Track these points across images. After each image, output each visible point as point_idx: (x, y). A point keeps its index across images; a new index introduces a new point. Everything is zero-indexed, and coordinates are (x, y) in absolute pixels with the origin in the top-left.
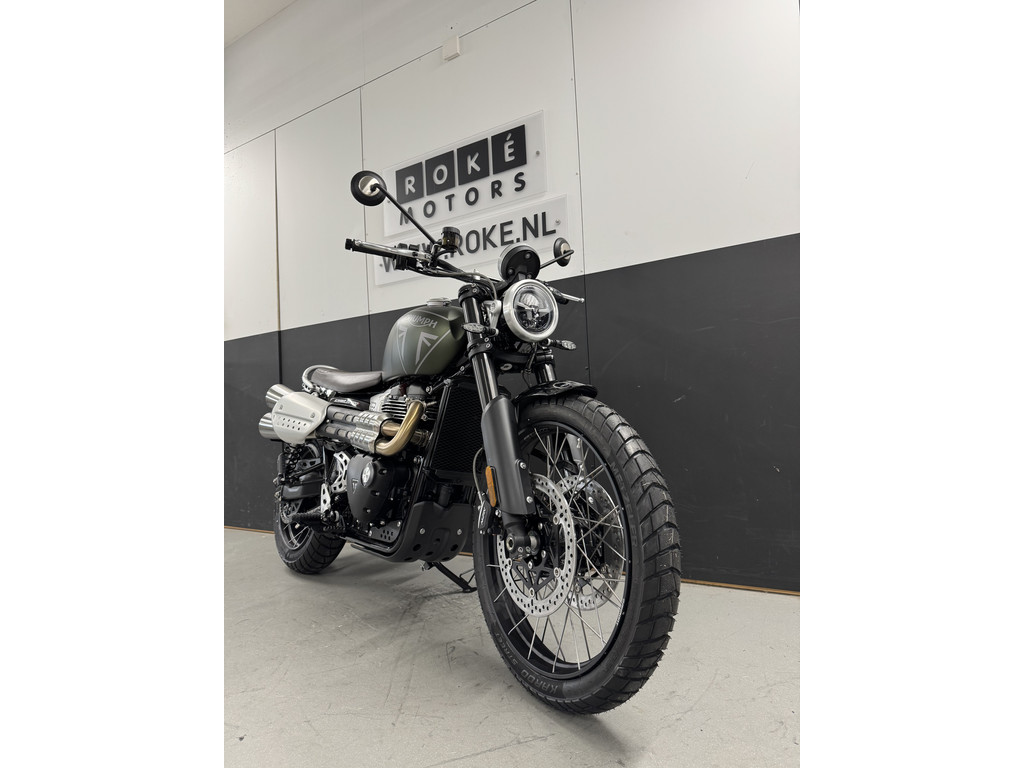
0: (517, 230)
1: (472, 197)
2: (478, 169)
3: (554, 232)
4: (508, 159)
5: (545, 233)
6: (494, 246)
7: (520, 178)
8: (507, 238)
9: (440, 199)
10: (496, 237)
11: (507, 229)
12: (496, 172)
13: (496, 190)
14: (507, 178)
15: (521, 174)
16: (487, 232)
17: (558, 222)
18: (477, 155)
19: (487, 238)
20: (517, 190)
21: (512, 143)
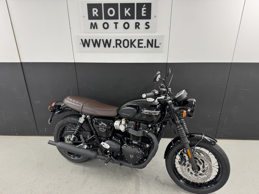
0: (145, 43)
1: (126, 26)
2: (130, 15)
3: (159, 47)
4: (143, 15)
5: (155, 47)
6: (135, 47)
7: (148, 24)
9: (111, 22)
10: (136, 43)
12: (137, 19)
13: (137, 26)
14: (142, 22)
15: (148, 23)
16: (132, 41)
17: (160, 44)
18: (129, 9)
19: (132, 43)
20: (146, 28)
21: (145, 9)
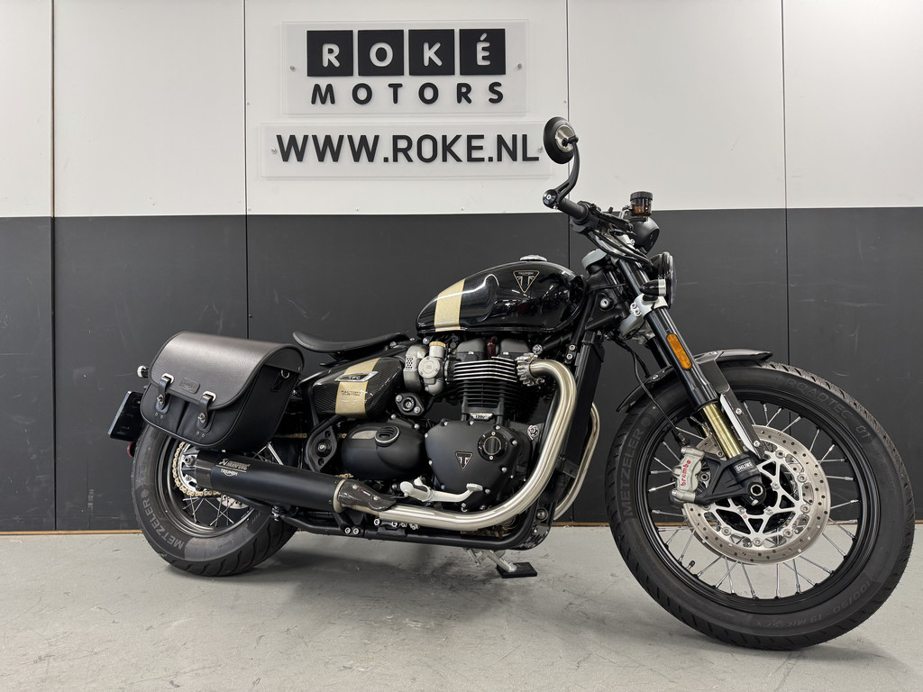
0: (490, 148)
1: (429, 94)
2: (439, 63)
3: (537, 159)
4: (480, 62)
5: (525, 158)
6: (458, 160)
7: (497, 88)
8: (475, 154)
9: (380, 84)
10: (460, 149)
11: (475, 143)
12: (462, 73)
13: (463, 94)
14: (480, 84)
15: (499, 84)
16: (448, 142)
18: (437, 46)
19: (447, 148)
20: (491, 100)
21: (487, 45)
